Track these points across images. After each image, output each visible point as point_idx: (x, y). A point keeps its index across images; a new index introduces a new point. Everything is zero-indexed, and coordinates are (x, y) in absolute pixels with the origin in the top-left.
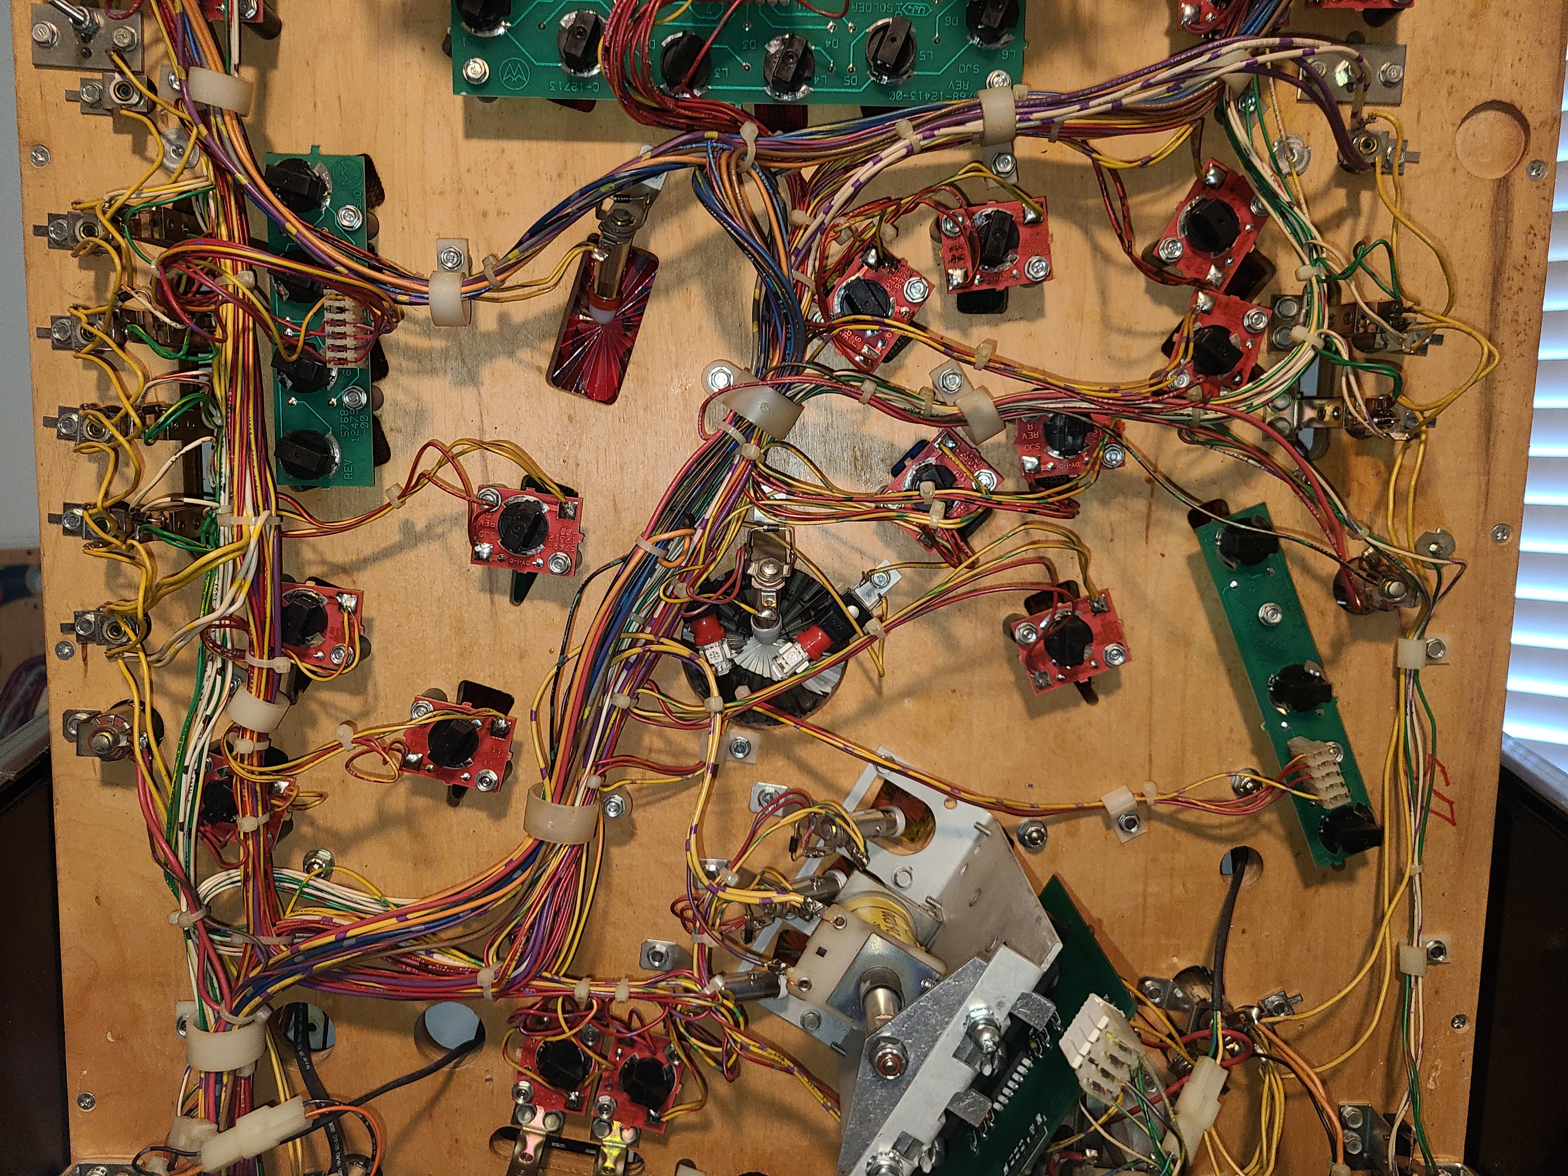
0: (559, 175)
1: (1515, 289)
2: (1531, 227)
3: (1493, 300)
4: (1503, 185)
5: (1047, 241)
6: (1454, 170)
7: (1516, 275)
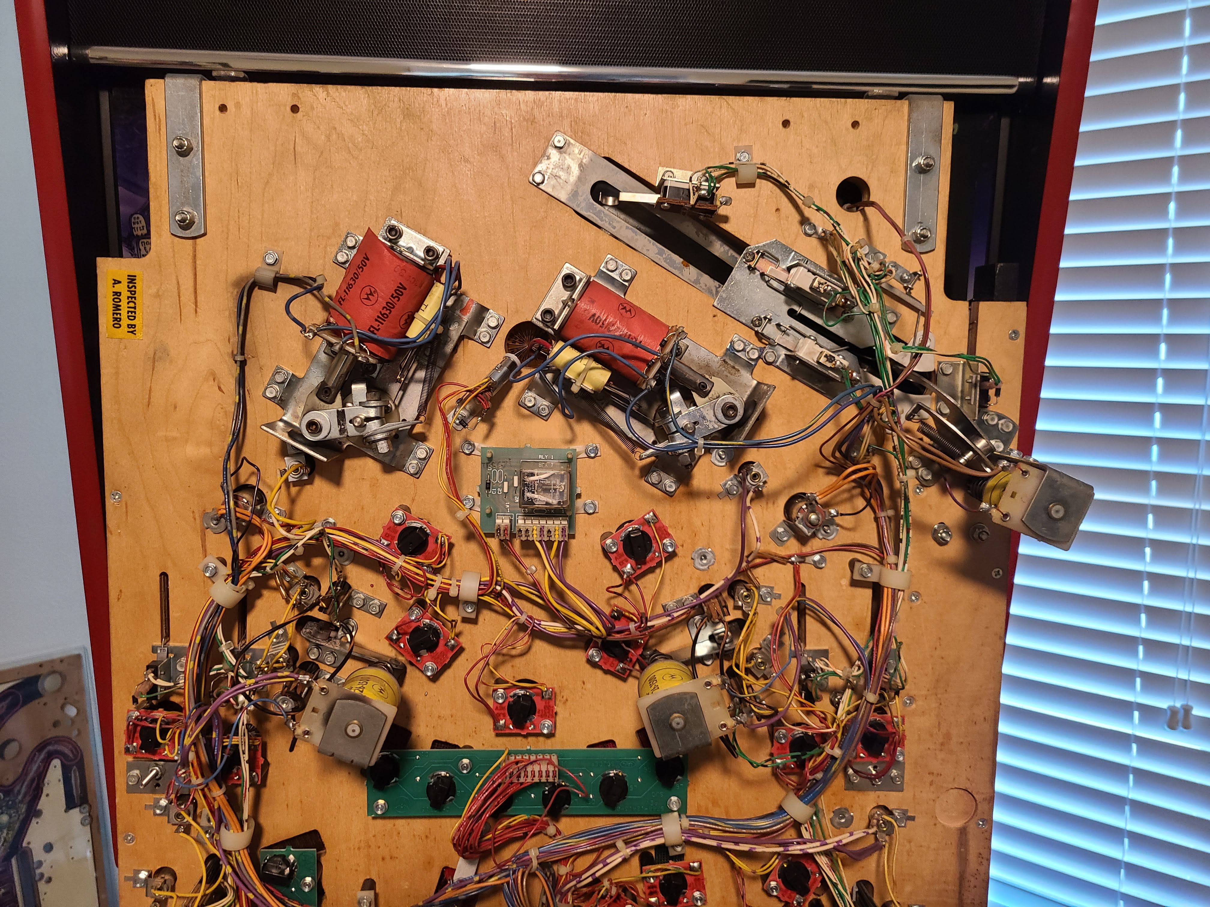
0: (427, 837)
1: (972, 885)
2: (980, 854)
3: (960, 893)
4: (963, 832)
5: (703, 883)
6: (935, 825)
7: (972, 879)
